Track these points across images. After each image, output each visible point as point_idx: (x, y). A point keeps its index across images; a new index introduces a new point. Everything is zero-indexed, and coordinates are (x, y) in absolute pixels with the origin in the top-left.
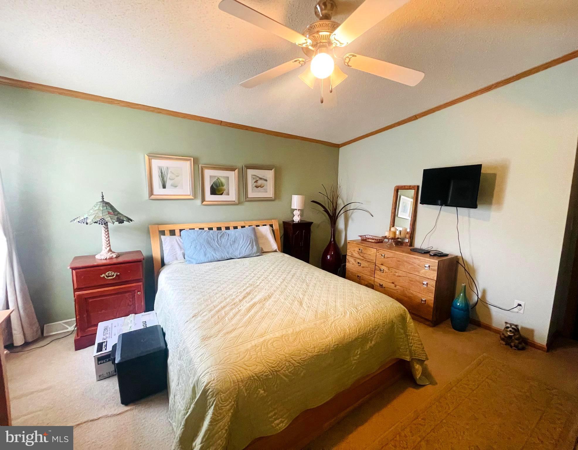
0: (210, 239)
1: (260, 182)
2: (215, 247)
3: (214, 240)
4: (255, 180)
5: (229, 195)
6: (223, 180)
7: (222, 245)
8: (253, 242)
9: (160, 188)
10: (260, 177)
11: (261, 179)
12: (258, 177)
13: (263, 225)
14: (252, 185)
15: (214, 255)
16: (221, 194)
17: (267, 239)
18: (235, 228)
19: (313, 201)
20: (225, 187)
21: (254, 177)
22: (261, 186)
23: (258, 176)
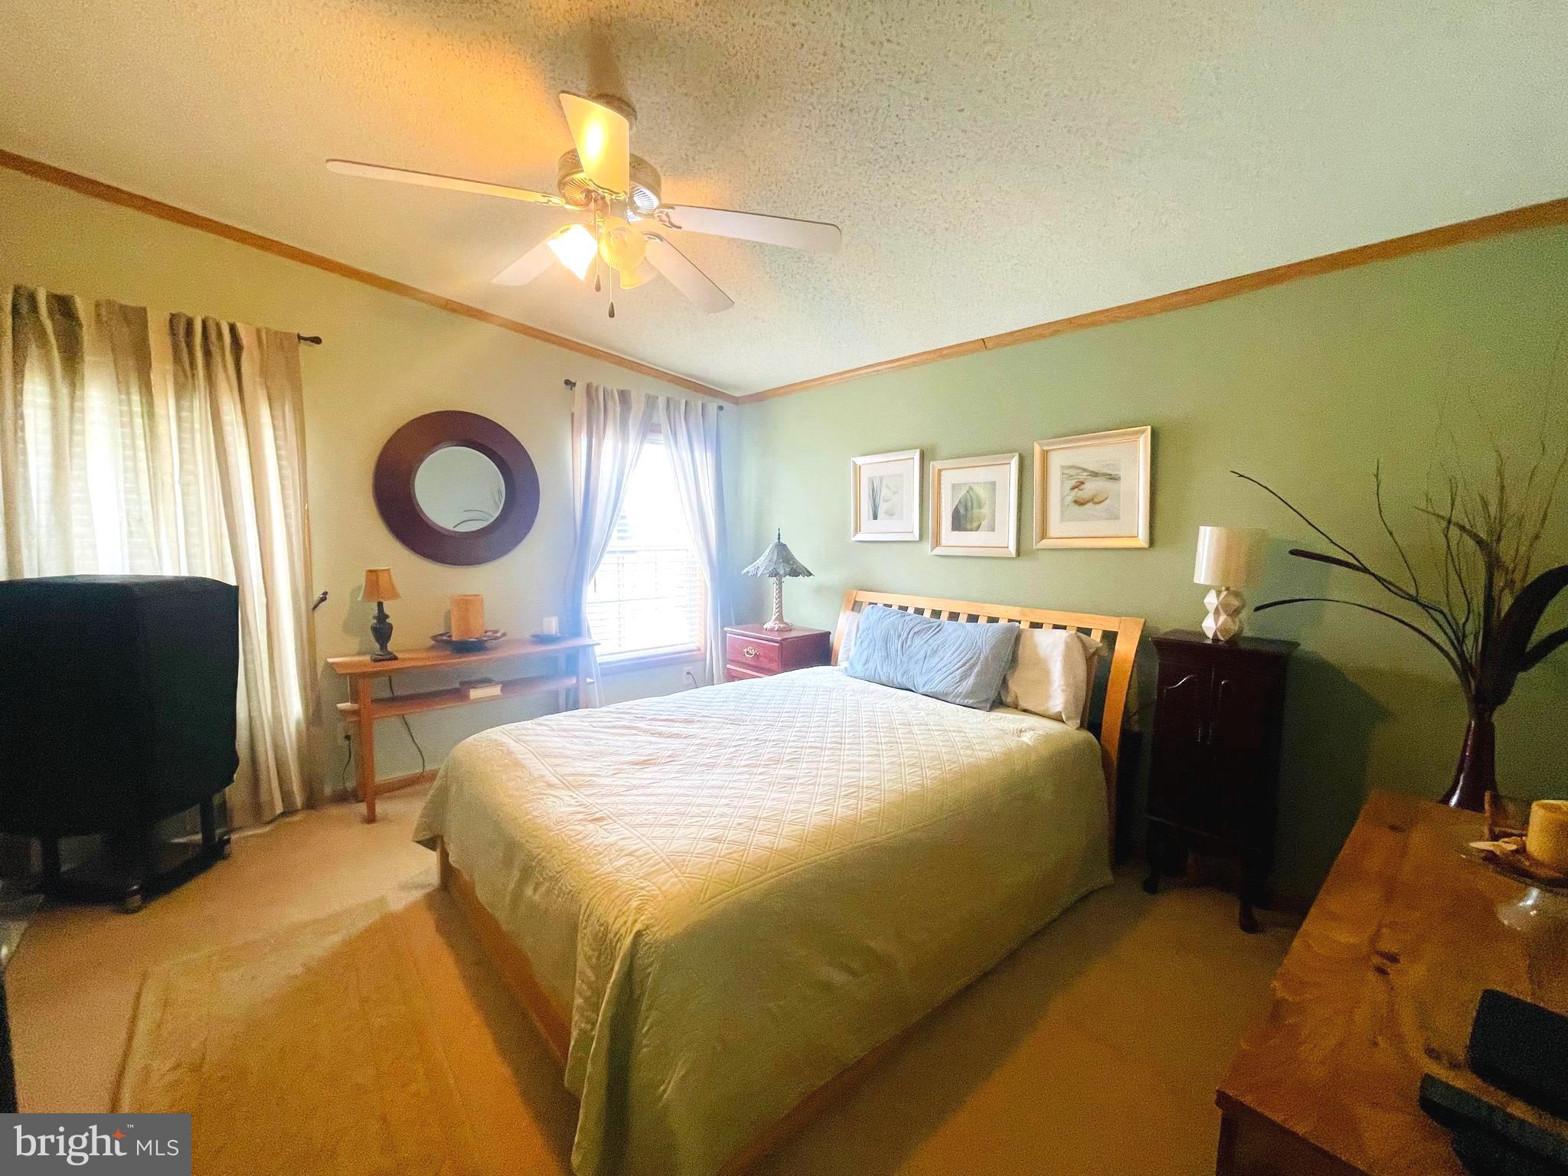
0: (892, 632)
1: (1091, 487)
2: (893, 651)
3: (900, 636)
4: (1073, 483)
5: (993, 530)
6: (982, 493)
7: (907, 653)
8: (974, 665)
9: (869, 520)
10: (1092, 467)
11: (1095, 474)
12: (1085, 470)
13: (1056, 627)
14: (1063, 499)
15: (879, 668)
16: (977, 529)
17: (1046, 673)
18: (973, 618)
19: (1294, 552)
20: (985, 510)
21: (1072, 472)
22: (1096, 500)
23: (1085, 467)
